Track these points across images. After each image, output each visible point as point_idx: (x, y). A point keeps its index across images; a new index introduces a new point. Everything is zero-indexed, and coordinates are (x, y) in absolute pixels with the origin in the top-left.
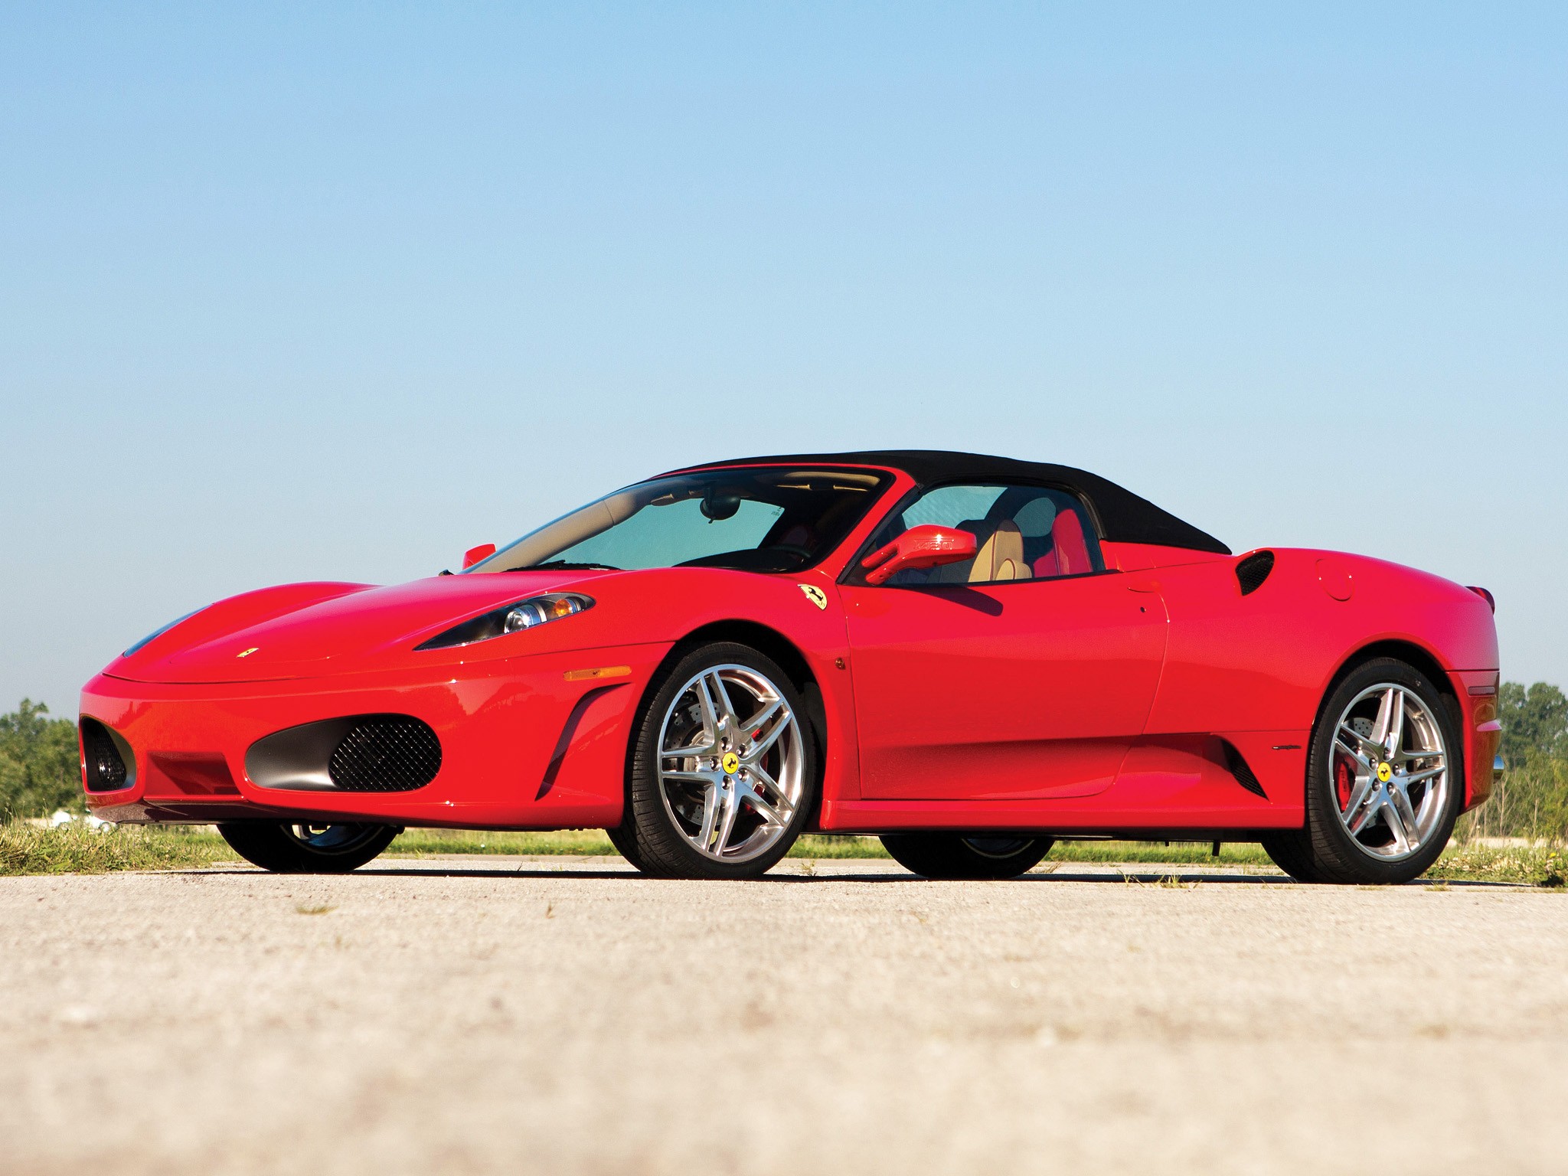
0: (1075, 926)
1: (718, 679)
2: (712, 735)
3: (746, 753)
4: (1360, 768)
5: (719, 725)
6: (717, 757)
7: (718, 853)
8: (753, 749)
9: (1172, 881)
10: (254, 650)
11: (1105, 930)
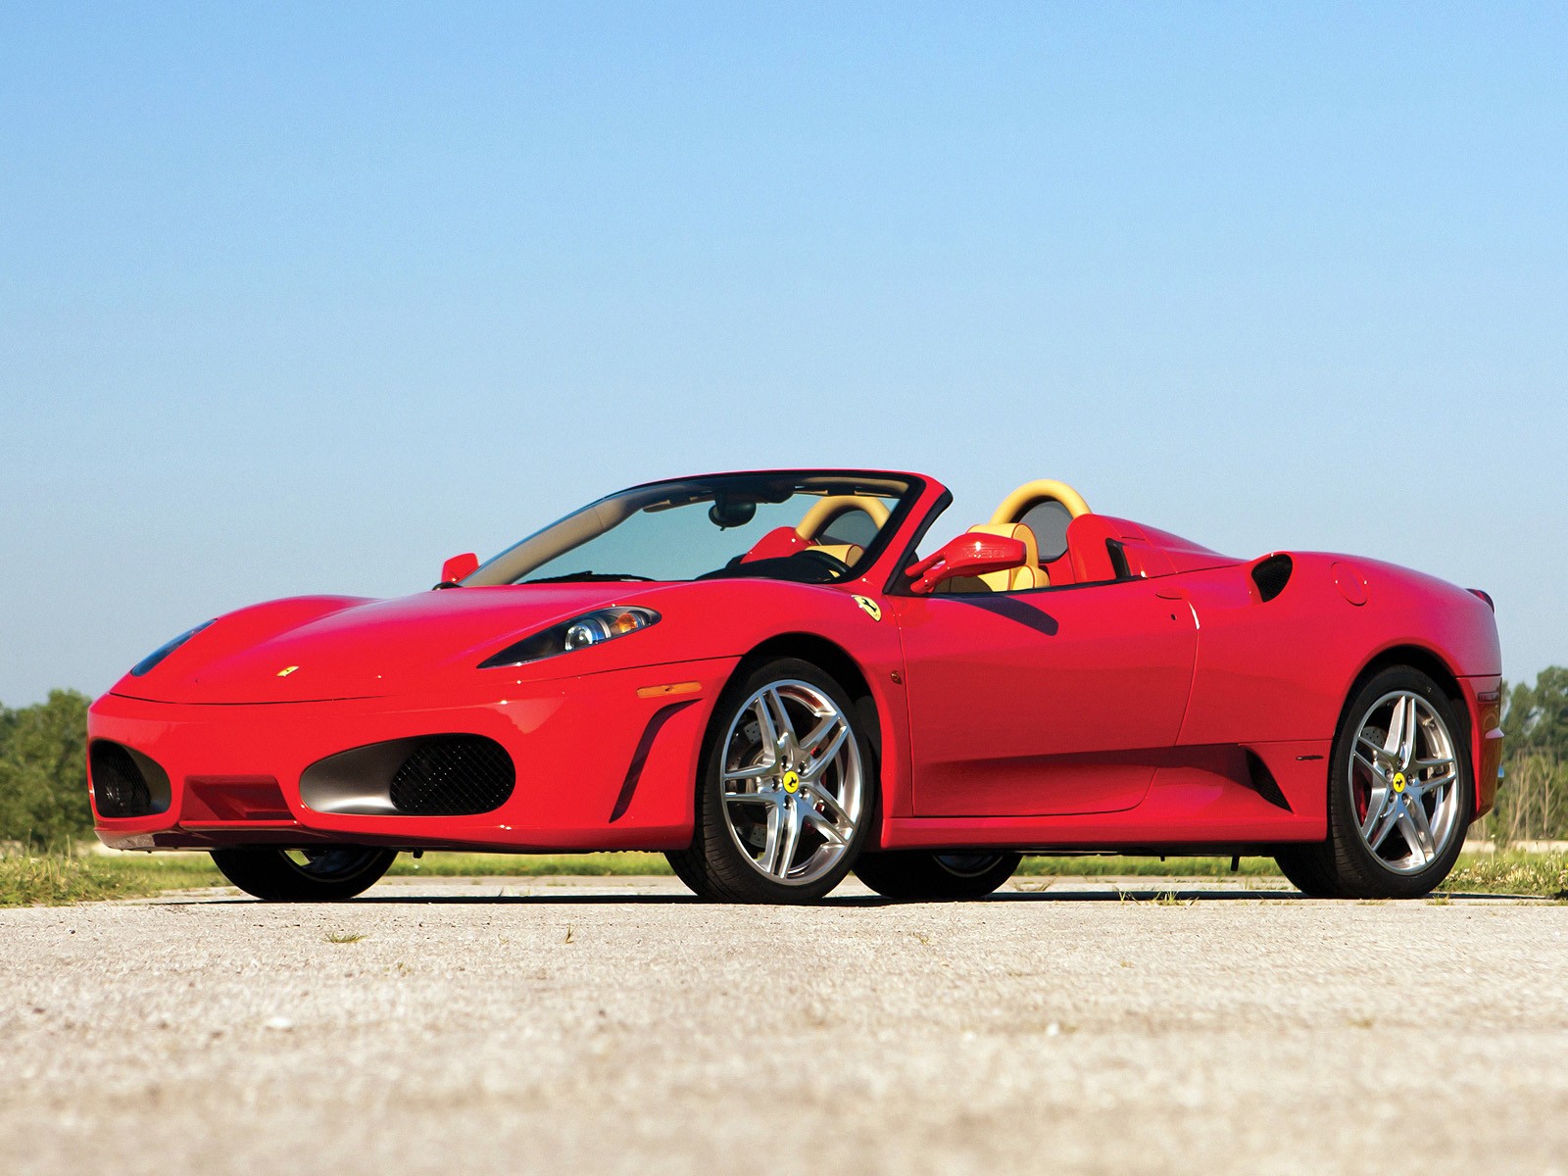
0: (1071, 945)
1: (776, 696)
2: (772, 754)
3: (806, 771)
4: (1375, 778)
5: (779, 742)
6: (778, 777)
7: (782, 876)
8: (813, 767)
9: (1168, 899)
10: (294, 668)
11: (1098, 947)
